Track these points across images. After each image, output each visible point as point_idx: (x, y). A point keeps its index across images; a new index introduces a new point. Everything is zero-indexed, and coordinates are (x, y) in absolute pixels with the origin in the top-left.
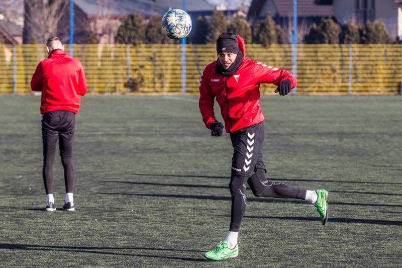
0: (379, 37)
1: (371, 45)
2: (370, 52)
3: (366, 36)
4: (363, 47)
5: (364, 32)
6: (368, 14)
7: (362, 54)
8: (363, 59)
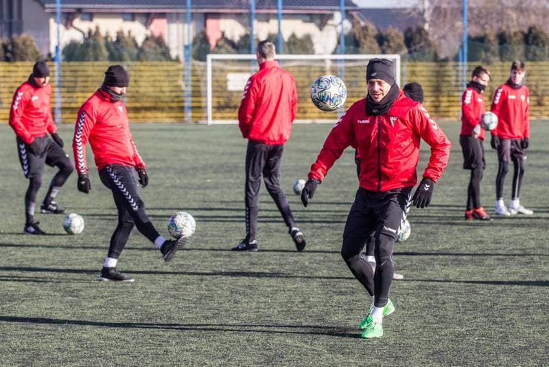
0: (27, 54)
1: (19, 63)
2: (16, 71)
3: (12, 52)
4: (8, 66)
5: (10, 48)
6: (14, 26)
7: (8, 74)
8: (8, 79)
